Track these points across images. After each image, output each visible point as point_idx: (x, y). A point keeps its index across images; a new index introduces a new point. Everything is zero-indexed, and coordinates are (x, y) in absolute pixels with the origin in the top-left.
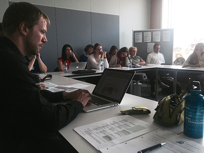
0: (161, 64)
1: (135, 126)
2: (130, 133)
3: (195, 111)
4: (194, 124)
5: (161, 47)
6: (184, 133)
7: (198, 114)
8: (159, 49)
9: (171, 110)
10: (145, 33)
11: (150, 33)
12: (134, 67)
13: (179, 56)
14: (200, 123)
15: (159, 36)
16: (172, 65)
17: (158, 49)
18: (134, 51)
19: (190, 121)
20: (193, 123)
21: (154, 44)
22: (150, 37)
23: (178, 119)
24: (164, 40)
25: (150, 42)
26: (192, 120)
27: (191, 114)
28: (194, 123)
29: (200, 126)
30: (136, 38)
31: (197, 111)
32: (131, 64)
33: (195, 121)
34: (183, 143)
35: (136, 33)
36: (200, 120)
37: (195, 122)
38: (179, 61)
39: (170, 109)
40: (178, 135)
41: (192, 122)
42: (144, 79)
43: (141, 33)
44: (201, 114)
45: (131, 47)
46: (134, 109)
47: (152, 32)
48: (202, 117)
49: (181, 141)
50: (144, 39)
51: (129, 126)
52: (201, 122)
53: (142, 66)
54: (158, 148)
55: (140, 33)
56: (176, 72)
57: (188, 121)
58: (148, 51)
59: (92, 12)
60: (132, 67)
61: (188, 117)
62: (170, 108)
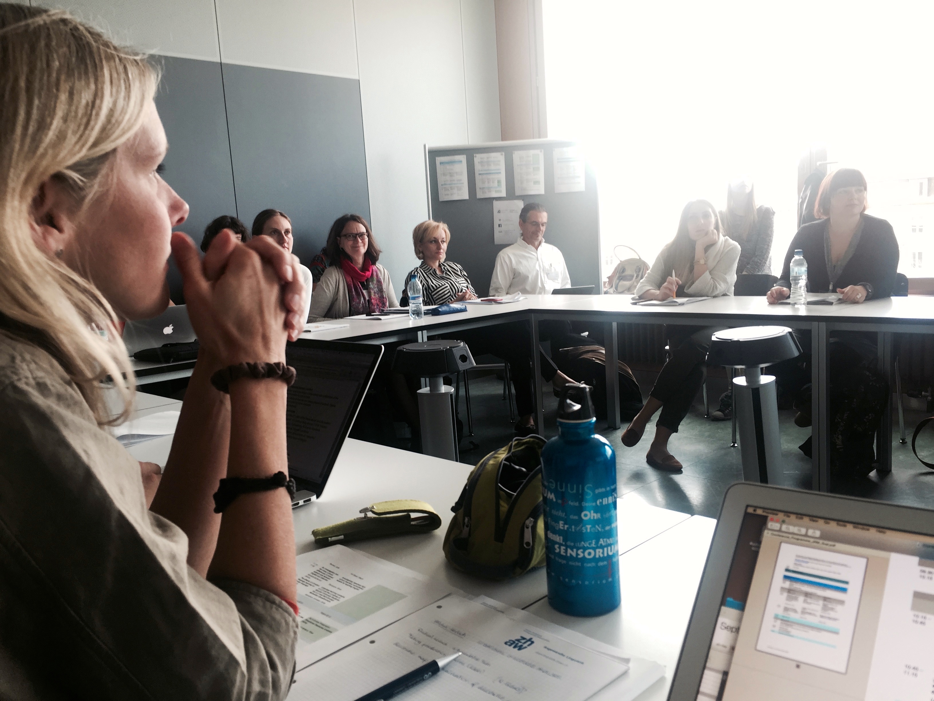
0: (556, 292)
1: (361, 591)
2: (328, 630)
3: (577, 504)
4: (576, 559)
5: (549, 218)
6: (549, 598)
7: (586, 515)
8: (543, 229)
9: (504, 507)
10: (478, 158)
11: (499, 158)
12: (435, 313)
13: (626, 255)
14: (599, 553)
15: (538, 169)
16: (598, 293)
17: (537, 225)
18: (436, 241)
19: (563, 548)
20: (574, 554)
21: (520, 205)
22: (503, 177)
23: (528, 544)
24: (561, 188)
25: (503, 194)
26: (569, 543)
27: (562, 519)
28: (577, 554)
29: (601, 564)
30: (441, 180)
31: (585, 504)
32: (421, 299)
33: (578, 545)
34: (533, 642)
35: (439, 160)
36: (597, 542)
37: (578, 549)
38: (628, 272)
39: (498, 505)
40: (523, 611)
41: (569, 551)
42: (462, 366)
43: (463, 158)
44: (597, 516)
45: (422, 224)
46: (370, 515)
47: (508, 152)
48: (603, 527)
49: (525, 636)
50: (479, 184)
51: (336, 597)
52: (602, 547)
53: (469, 307)
54: (425, 683)
55: (457, 158)
56: (615, 325)
57: (557, 546)
58: (499, 237)
59: (224, 61)
60: (427, 313)
61: (555, 532)
62: (498, 497)
